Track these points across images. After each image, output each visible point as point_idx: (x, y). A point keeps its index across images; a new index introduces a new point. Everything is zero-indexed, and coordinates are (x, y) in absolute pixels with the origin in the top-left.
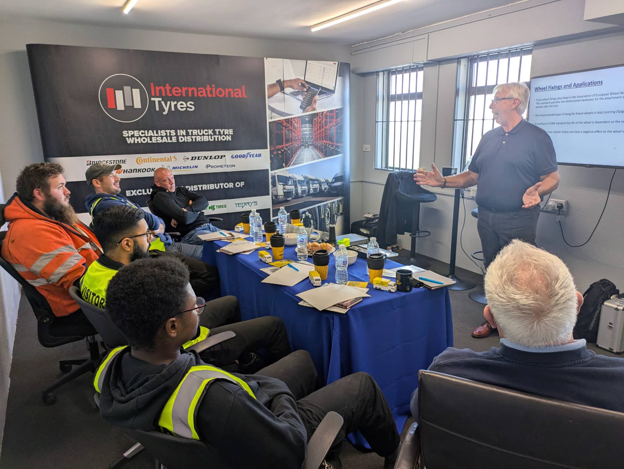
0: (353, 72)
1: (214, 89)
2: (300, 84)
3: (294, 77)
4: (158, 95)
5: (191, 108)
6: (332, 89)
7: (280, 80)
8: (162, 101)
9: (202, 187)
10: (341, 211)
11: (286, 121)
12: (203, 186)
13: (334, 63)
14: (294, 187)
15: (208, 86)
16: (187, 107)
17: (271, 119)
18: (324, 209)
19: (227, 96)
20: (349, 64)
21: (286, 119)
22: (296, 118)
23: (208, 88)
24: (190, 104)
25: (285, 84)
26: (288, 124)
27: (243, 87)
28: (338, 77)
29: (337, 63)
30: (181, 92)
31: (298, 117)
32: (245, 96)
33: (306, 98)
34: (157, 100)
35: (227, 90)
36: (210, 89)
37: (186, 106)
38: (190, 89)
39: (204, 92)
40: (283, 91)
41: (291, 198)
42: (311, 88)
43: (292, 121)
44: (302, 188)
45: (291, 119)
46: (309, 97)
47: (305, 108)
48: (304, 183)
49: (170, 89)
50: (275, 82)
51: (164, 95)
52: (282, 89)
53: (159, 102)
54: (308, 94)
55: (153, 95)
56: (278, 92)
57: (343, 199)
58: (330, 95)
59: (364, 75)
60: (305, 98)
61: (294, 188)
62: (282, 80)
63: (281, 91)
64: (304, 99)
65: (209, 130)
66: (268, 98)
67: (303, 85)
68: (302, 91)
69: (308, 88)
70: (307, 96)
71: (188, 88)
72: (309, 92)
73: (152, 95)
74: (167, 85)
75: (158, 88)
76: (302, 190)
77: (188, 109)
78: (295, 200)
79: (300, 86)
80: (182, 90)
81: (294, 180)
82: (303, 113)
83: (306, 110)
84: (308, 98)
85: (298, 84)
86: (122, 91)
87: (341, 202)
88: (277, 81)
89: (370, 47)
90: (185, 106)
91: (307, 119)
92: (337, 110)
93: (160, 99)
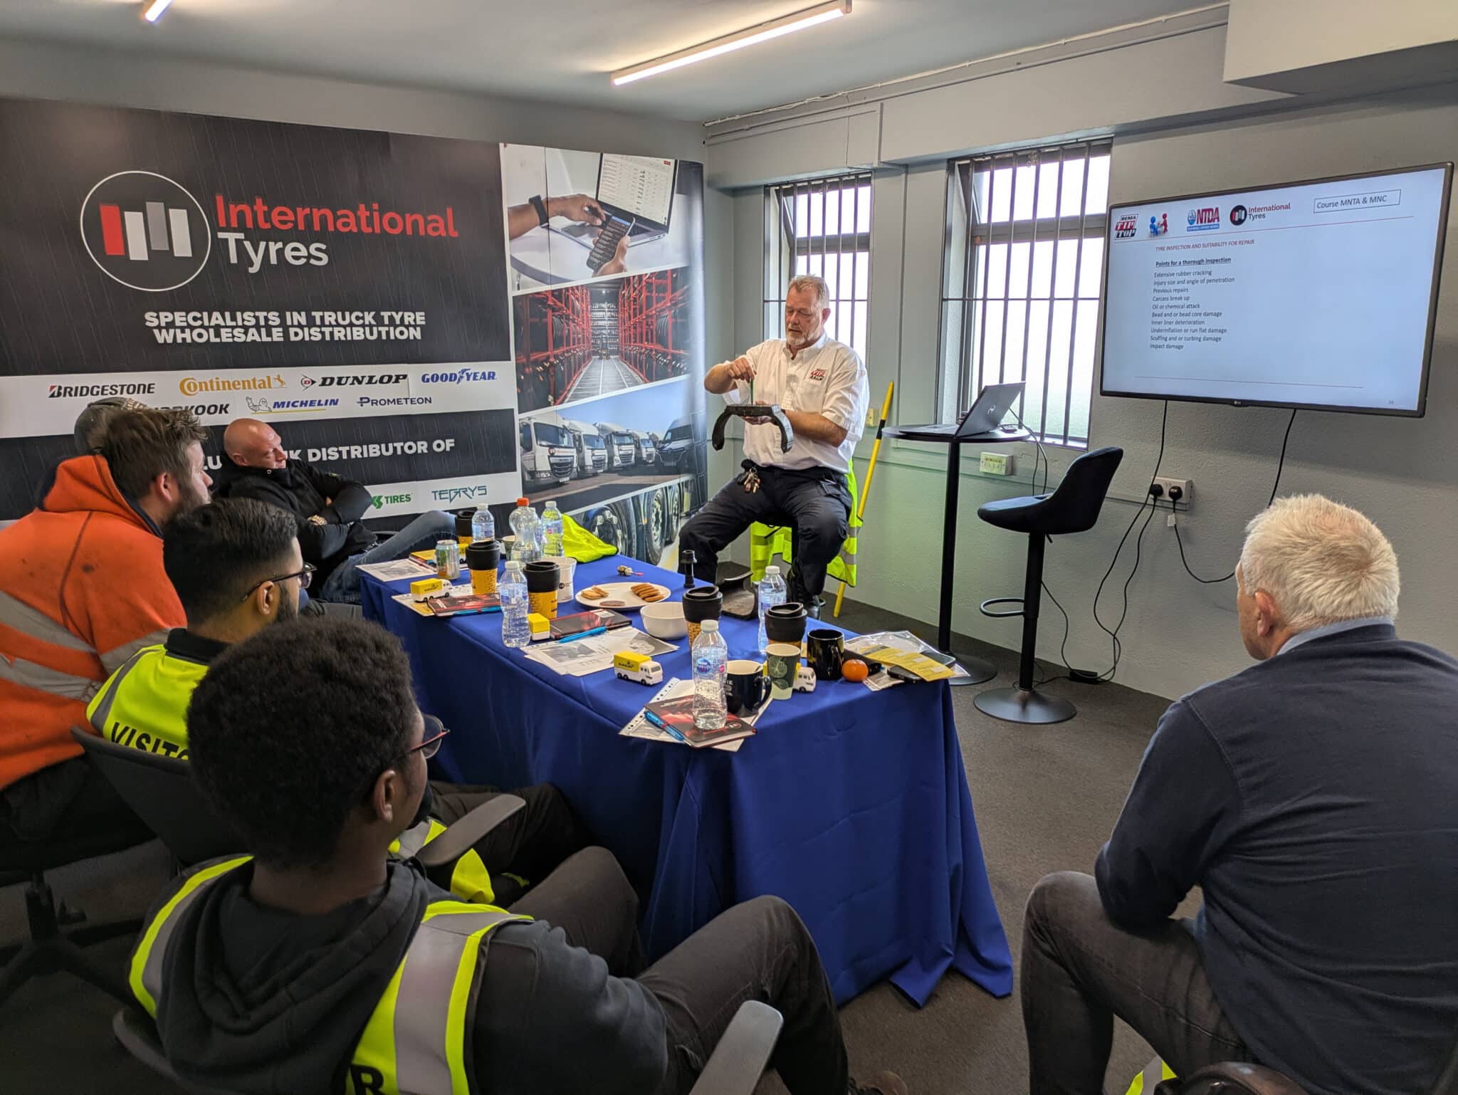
0: (710, 184)
1: (376, 214)
2: (586, 209)
3: (571, 192)
4: (234, 224)
5: (319, 259)
6: (662, 221)
7: (538, 197)
8: (246, 239)
9: (349, 452)
10: (686, 509)
11: (553, 295)
12: (353, 448)
13: (665, 162)
14: (575, 450)
15: (362, 206)
16: (310, 256)
17: (519, 289)
18: (648, 504)
19: (409, 232)
20: (700, 166)
21: (553, 291)
22: (577, 287)
23: (363, 212)
24: (318, 249)
25: (552, 208)
26: (559, 304)
27: (449, 211)
28: (675, 195)
29: (672, 161)
30: (293, 219)
31: (582, 286)
32: (456, 235)
33: (601, 241)
34: (232, 237)
35: (409, 219)
36: (368, 214)
37: (306, 255)
38: (317, 214)
39: (352, 221)
40: (546, 224)
41: (568, 479)
42: (614, 218)
43: (568, 296)
44: (593, 455)
45: (567, 289)
46: (607, 238)
47: (600, 266)
48: (598, 441)
49: (264, 212)
50: (526, 202)
51: (250, 225)
52: (544, 219)
53: (238, 242)
54: (606, 232)
55: (223, 224)
56: (536, 225)
57: (692, 481)
58: (657, 237)
59: (736, 192)
60: (598, 241)
61: (575, 455)
62: (543, 198)
63: (541, 224)
64: (596, 243)
65: (366, 313)
66: (512, 238)
67: (594, 212)
68: (592, 225)
69: (605, 219)
70: (603, 236)
71: (311, 212)
72: (608, 228)
73: (221, 225)
74: (259, 201)
75: (234, 210)
76: (594, 458)
77: (313, 262)
78: (579, 482)
79: (586, 212)
80: (296, 216)
81: (574, 436)
82: (593, 277)
83: (600, 270)
84: (605, 243)
85: (582, 207)
86: (141, 214)
87: (687, 487)
88: (531, 200)
89: (747, 127)
90: (304, 252)
91: (604, 292)
92: (673, 271)
93: (241, 236)
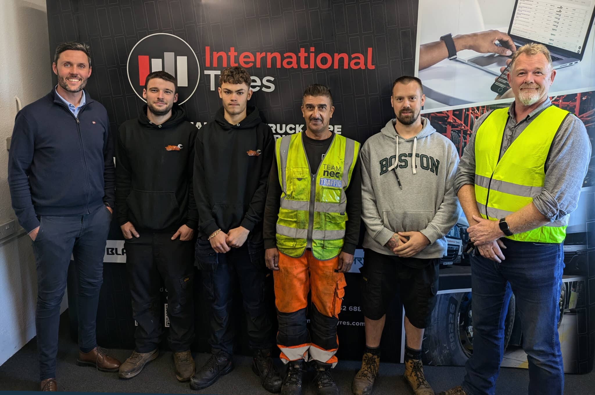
2: (497, 42)
4: (215, 65)
5: (269, 87)
10: (572, 306)
11: (454, 115)
15: (302, 50)
21: (454, 111)
23: (303, 54)
26: (458, 121)
27: (370, 50)
30: (254, 61)
31: (483, 107)
34: (212, 73)
38: (270, 56)
39: (294, 60)
40: (454, 57)
49: (235, 56)
50: (438, 40)
51: (225, 65)
52: (452, 53)
53: (216, 77)
56: (446, 58)
58: (568, 64)
62: (454, 36)
63: (449, 57)
65: (297, 126)
66: (419, 70)
67: (504, 44)
71: (266, 54)
73: (207, 66)
74: (232, 49)
75: (216, 55)
77: (264, 89)
79: (497, 45)
80: (255, 58)
82: (496, 99)
83: (503, 94)
85: (492, 41)
86: (161, 60)
88: (442, 38)
90: (259, 83)
